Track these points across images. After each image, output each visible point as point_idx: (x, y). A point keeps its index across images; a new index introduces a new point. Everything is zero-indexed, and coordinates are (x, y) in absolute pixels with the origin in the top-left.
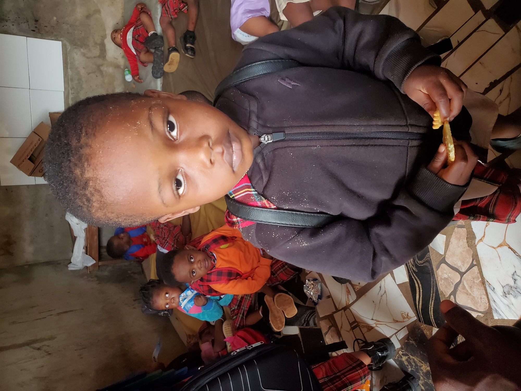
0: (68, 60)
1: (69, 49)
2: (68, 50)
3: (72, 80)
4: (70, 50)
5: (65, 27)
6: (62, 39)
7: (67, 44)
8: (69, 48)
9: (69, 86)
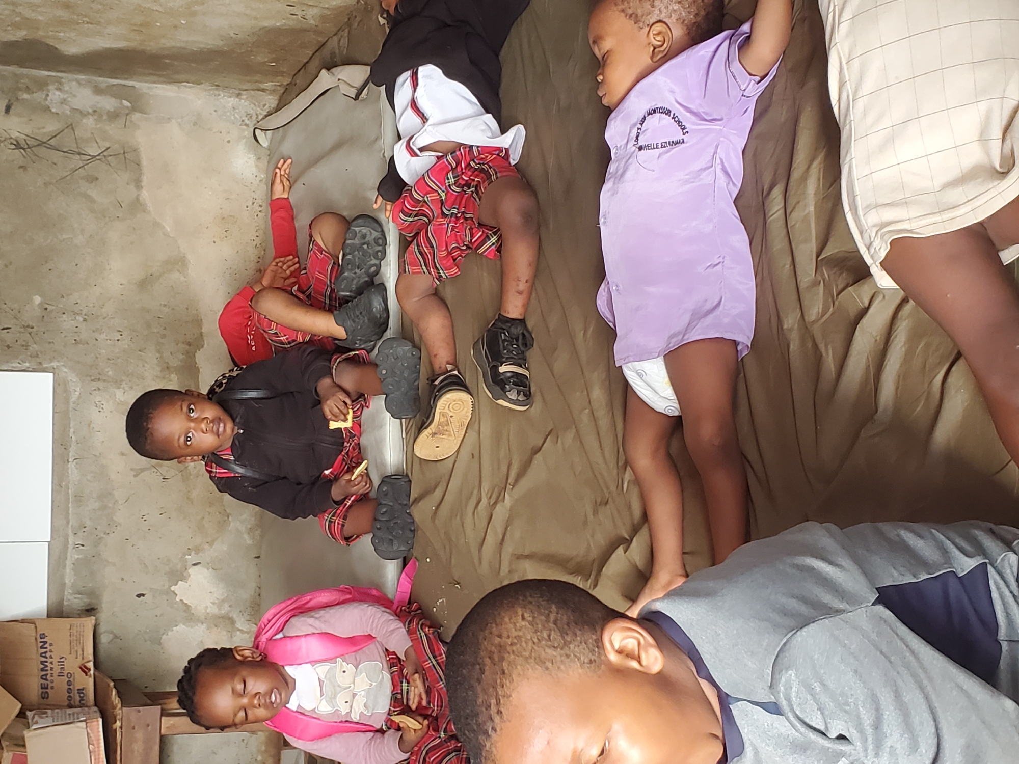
0: (72, 430)
1: (77, 393)
2: (74, 397)
3: (79, 498)
4: (79, 397)
5: (67, 323)
6: (55, 364)
7: (72, 377)
8: (76, 389)
9: (68, 522)
